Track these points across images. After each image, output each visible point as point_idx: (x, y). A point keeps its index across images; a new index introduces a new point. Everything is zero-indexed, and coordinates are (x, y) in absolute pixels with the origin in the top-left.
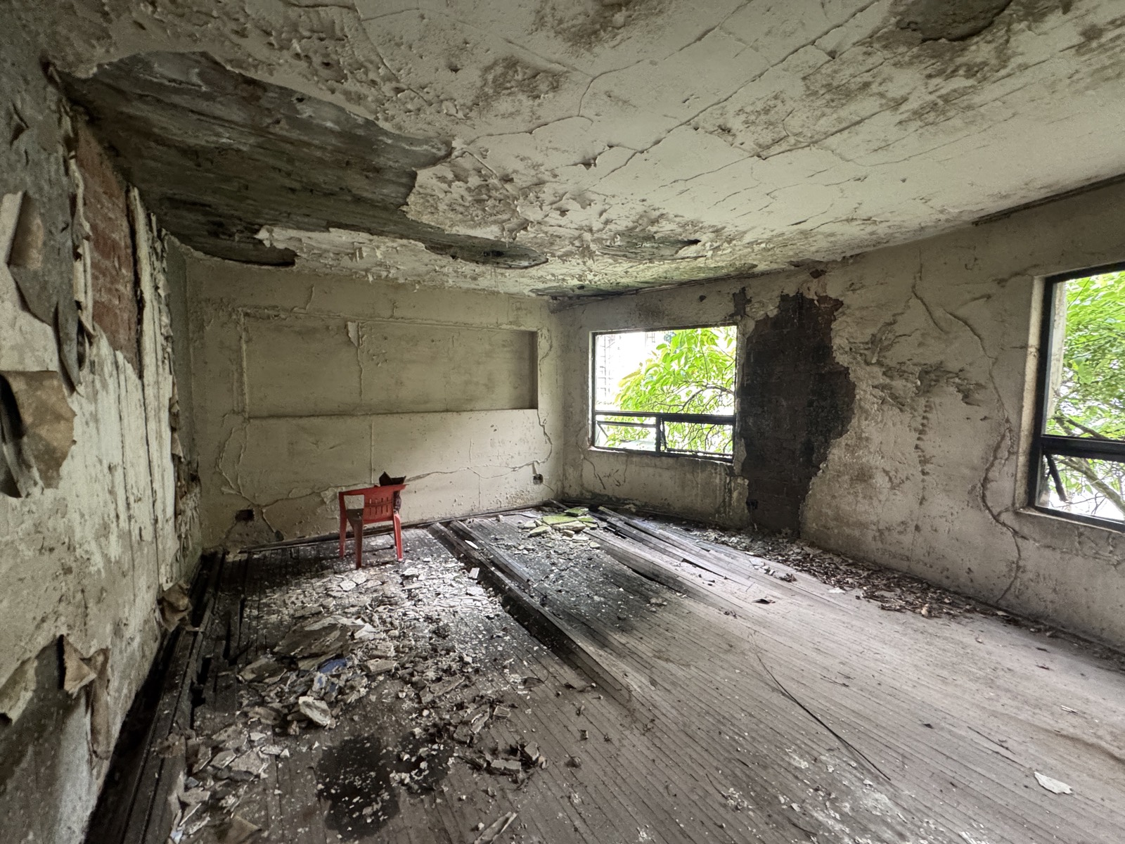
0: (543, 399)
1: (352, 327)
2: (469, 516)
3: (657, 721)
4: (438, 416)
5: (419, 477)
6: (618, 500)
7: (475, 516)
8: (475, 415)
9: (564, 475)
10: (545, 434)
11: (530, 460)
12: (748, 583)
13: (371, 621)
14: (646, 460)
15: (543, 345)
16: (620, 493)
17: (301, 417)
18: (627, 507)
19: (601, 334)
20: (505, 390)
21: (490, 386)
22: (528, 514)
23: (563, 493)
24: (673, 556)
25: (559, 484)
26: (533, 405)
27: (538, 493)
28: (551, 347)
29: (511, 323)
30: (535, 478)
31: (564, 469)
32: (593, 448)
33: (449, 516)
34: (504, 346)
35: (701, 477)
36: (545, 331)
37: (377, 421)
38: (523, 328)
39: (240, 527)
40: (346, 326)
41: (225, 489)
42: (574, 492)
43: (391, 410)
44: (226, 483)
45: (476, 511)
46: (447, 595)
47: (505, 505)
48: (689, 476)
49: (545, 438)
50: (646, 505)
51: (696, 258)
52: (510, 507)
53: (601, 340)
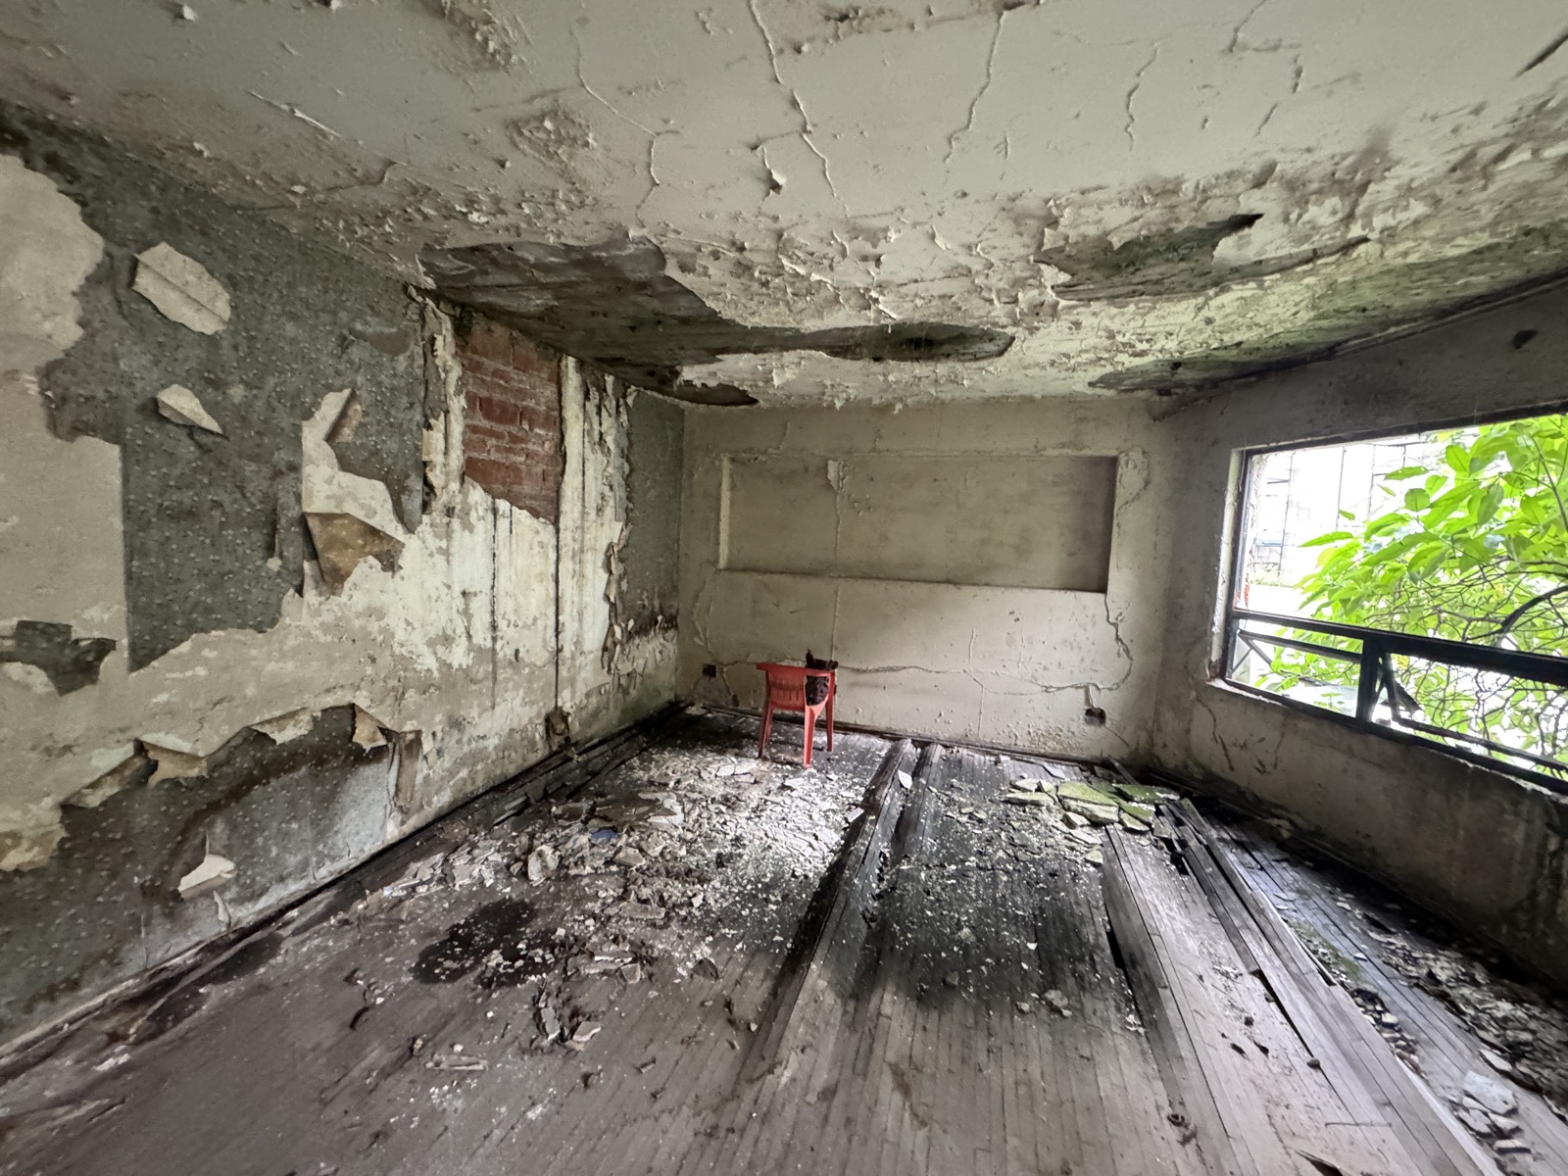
0: (1119, 578)
1: (832, 467)
2: (959, 744)
3: (735, 1138)
4: (925, 587)
5: (891, 669)
6: (1259, 801)
7: (968, 745)
8: (987, 592)
9: (1156, 721)
10: (1118, 639)
11: (1083, 680)
14: (1328, 731)
15: (1129, 479)
16: (1265, 787)
18: (1275, 822)
19: (1260, 452)
20: (1052, 553)
21: (1023, 549)
22: (1059, 770)
23: (1150, 753)
24: (1244, 953)
25: (1144, 736)
26: (1102, 588)
27: (1092, 740)
28: (1147, 483)
29: (1063, 446)
30: (1089, 712)
31: (1157, 712)
32: (1219, 684)
33: (928, 734)
34: (1055, 484)
36: (1136, 455)
37: (845, 587)
38: (1087, 452)
39: (705, 681)
40: (826, 467)
42: (1171, 757)
43: (872, 573)
45: (972, 739)
47: (1023, 743)
49: (1116, 647)
50: (1318, 833)
52: (1034, 748)
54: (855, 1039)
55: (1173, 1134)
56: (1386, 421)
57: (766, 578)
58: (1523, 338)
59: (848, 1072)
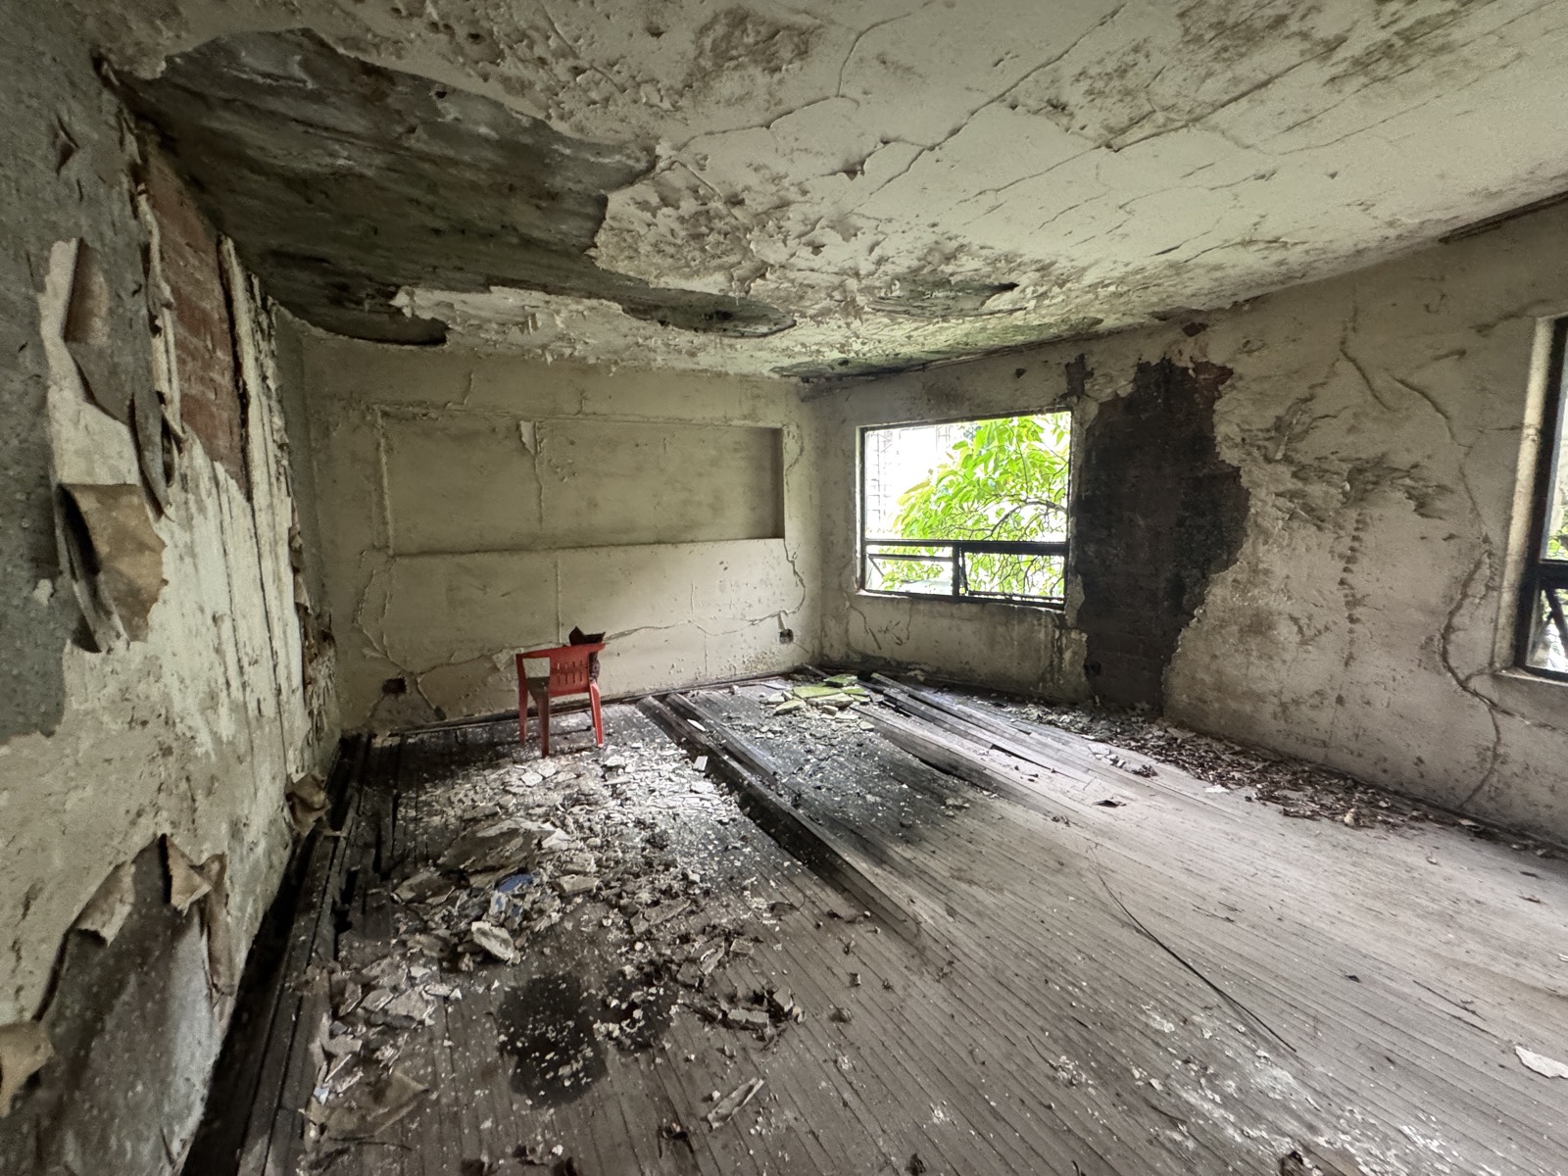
0: (791, 526)
1: (526, 429)
2: (693, 689)
3: (957, 964)
4: (647, 550)
5: (623, 634)
6: (899, 663)
7: (701, 686)
8: (698, 548)
9: (823, 630)
10: (795, 573)
11: (777, 610)
12: (1087, 778)
13: (564, 826)
14: (939, 607)
15: (790, 446)
16: (902, 654)
17: (462, 553)
18: (912, 673)
19: (873, 429)
20: (739, 511)
21: (717, 508)
22: (774, 684)
23: (822, 655)
24: (978, 740)
25: (816, 642)
26: (778, 533)
27: (787, 655)
28: (802, 450)
29: (745, 417)
30: (782, 634)
31: (822, 622)
32: (863, 593)
33: (664, 687)
34: (736, 450)
35: (1018, 630)
36: (793, 428)
37: (567, 560)
38: (761, 424)
39: (389, 701)
40: (518, 427)
41: (366, 651)
42: (836, 654)
43: (583, 542)
44: (368, 643)
45: (701, 680)
46: (664, 793)
47: (741, 673)
48: (1001, 629)
49: (795, 579)
50: (938, 671)
51: (1011, 312)
52: (748, 674)
53: (873, 439)
54: (917, 879)
55: (1061, 825)
56: (954, 413)
57: (463, 560)
58: (1020, 373)
59: (942, 897)
